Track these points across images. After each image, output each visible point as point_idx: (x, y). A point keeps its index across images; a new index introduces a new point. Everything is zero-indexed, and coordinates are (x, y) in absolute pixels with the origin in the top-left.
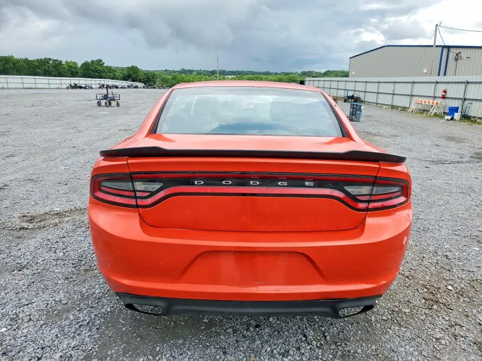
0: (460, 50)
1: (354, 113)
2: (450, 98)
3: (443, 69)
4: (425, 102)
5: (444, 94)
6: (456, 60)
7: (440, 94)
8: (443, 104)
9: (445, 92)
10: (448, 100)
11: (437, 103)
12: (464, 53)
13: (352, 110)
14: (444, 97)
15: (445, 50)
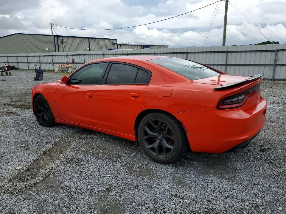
0: (63, 38)
1: (39, 75)
2: (77, 63)
3: (56, 49)
4: (64, 66)
5: (73, 61)
6: (62, 43)
7: (71, 61)
8: (74, 66)
9: (73, 60)
10: (76, 64)
11: (71, 66)
12: (65, 40)
13: (37, 74)
14: (73, 63)
15: (56, 38)
